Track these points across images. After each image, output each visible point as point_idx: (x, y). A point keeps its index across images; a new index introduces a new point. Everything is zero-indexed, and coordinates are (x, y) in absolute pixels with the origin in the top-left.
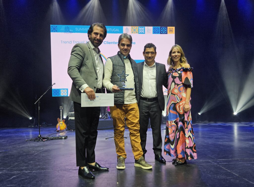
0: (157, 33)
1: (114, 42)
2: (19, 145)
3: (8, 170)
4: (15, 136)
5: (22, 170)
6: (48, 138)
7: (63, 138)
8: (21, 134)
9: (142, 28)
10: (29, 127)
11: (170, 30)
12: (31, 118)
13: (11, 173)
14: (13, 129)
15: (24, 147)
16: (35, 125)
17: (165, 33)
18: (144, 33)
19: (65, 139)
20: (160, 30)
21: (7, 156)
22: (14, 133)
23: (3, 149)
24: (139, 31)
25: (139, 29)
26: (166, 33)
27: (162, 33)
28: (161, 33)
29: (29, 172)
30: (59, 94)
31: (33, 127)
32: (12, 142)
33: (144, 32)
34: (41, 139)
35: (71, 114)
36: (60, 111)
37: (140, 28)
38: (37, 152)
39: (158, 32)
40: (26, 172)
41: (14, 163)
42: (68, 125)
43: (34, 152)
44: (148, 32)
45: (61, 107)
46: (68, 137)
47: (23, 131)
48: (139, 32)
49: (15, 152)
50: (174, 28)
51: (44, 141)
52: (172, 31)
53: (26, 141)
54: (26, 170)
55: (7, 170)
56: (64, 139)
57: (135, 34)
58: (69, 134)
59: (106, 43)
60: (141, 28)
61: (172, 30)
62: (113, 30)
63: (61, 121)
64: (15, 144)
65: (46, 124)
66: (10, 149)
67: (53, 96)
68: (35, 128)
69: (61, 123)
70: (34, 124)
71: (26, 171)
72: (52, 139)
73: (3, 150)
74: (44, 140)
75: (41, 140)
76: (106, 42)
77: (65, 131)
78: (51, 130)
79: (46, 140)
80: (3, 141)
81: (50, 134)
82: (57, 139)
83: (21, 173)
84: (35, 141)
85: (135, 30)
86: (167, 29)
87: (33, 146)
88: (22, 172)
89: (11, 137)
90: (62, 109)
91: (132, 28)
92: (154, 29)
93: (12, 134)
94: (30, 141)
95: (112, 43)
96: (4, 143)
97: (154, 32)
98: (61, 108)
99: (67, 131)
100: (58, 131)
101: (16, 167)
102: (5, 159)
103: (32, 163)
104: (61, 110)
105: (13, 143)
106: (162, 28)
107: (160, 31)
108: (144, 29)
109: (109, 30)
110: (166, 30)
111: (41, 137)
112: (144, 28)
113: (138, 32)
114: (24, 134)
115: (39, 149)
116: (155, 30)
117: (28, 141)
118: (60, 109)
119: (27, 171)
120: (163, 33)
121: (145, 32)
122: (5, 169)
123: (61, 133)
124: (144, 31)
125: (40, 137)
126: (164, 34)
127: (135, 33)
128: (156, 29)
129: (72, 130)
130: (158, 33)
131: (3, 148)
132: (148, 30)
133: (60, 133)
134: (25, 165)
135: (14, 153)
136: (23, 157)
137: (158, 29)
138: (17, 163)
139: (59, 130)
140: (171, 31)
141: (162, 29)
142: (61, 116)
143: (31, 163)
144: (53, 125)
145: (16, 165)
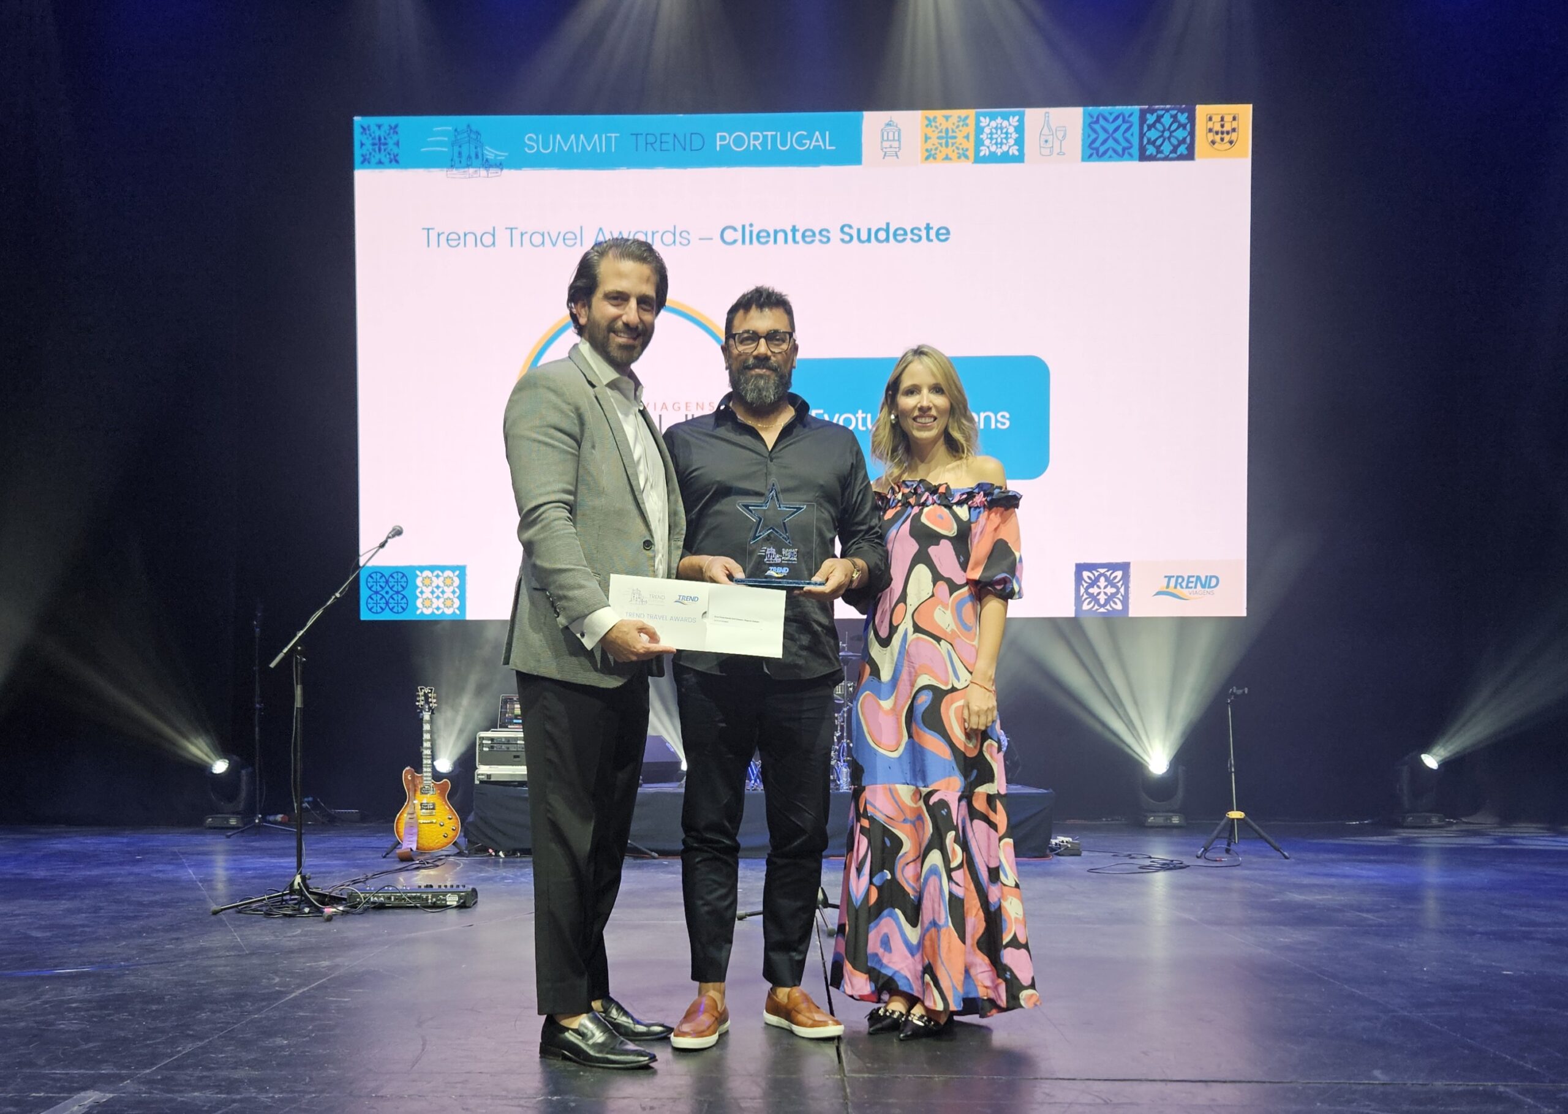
0: (1115, 151)
1: (794, 230)
2: (175, 935)
3: (150, 1082)
4: (131, 879)
5: (232, 1086)
6: (352, 896)
7: (452, 900)
8: (170, 867)
9: (1006, 117)
10: (210, 828)
11: (1217, 127)
12: (220, 767)
13: (171, 1100)
14: (113, 839)
15: (209, 949)
16: (247, 815)
17: (1174, 150)
18: (1020, 159)
19: (462, 906)
20: (1142, 135)
21: (121, 1002)
22: (121, 864)
23: (85, 959)
24: (979, 143)
25: (979, 130)
26: (1182, 149)
27: (1151, 150)
28: (1143, 157)
29: (281, 1100)
30: (407, 602)
31: (233, 828)
32: (128, 918)
33: (1014, 150)
34: (310, 904)
35: (492, 739)
36: (421, 721)
37: (984, 121)
38: (298, 981)
39: (1125, 144)
40: (263, 1097)
41: (173, 1042)
42: (471, 818)
43: (277, 980)
44: (1046, 152)
45: (426, 695)
46: (480, 898)
47: (176, 849)
48: (977, 151)
49: (155, 978)
50: (1245, 112)
51: (330, 919)
52: (1227, 138)
53: (215, 913)
54: (259, 1084)
55: (143, 1083)
56: (456, 907)
57: (948, 165)
58: (485, 880)
59: (735, 241)
60: (993, 118)
61: (1227, 127)
62: (792, 139)
63: (424, 792)
64: (147, 933)
65: (315, 805)
66: (127, 960)
67: (365, 615)
68: (248, 829)
69: (425, 799)
70: (241, 806)
71: (263, 1090)
72: (380, 907)
73: (83, 964)
74: (329, 910)
75: (307, 910)
76: (735, 229)
77: (451, 859)
78: (354, 848)
79: (341, 908)
80: (69, 912)
81: (361, 877)
82: (416, 907)
83: (234, 1101)
84: (268, 915)
85: (947, 137)
86: (1192, 119)
87: (265, 946)
88: (238, 1097)
89: (110, 883)
90: (430, 708)
91: (929, 122)
92: (1096, 127)
93: (111, 870)
94: (239, 912)
95: (781, 236)
96: (69, 920)
97: (1094, 151)
98: (427, 702)
99: (464, 860)
100: (407, 858)
101: (195, 1066)
102: (115, 1018)
103: (289, 1046)
104: (426, 716)
105: (135, 925)
106: (1151, 118)
107: (1135, 141)
108: (1020, 129)
109: (764, 144)
110: (1181, 134)
111: (307, 888)
112: (1021, 121)
113: (971, 154)
114: (190, 871)
115: (302, 963)
116: (1103, 136)
117: (222, 915)
118: (422, 710)
119: (267, 1091)
120: (1159, 151)
121: (1026, 151)
122: (129, 1077)
123: (432, 872)
124: (1020, 142)
125: (300, 892)
126: (1166, 158)
127: (947, 158)
128: (1111, 128)
129: (497, 852)
130: (1122, 154)
131: (82, 951)
132: (1046, 131)
133: (424, 872)
134: (246, 1056)
135: (154, 984)
136: (220, 1012)
137: (1125, 126)
138: (189, 1047)
139: (414, 849)
140: (1223, 134)
141: (1150, 127)
142: (428, 752)
143: (282, 1048)
144: (363, 819)
145: (188, 1055)
